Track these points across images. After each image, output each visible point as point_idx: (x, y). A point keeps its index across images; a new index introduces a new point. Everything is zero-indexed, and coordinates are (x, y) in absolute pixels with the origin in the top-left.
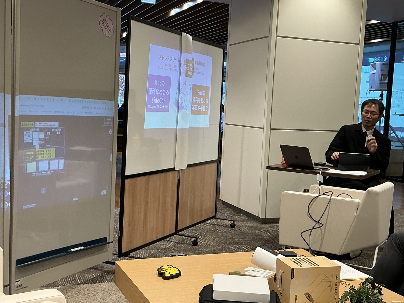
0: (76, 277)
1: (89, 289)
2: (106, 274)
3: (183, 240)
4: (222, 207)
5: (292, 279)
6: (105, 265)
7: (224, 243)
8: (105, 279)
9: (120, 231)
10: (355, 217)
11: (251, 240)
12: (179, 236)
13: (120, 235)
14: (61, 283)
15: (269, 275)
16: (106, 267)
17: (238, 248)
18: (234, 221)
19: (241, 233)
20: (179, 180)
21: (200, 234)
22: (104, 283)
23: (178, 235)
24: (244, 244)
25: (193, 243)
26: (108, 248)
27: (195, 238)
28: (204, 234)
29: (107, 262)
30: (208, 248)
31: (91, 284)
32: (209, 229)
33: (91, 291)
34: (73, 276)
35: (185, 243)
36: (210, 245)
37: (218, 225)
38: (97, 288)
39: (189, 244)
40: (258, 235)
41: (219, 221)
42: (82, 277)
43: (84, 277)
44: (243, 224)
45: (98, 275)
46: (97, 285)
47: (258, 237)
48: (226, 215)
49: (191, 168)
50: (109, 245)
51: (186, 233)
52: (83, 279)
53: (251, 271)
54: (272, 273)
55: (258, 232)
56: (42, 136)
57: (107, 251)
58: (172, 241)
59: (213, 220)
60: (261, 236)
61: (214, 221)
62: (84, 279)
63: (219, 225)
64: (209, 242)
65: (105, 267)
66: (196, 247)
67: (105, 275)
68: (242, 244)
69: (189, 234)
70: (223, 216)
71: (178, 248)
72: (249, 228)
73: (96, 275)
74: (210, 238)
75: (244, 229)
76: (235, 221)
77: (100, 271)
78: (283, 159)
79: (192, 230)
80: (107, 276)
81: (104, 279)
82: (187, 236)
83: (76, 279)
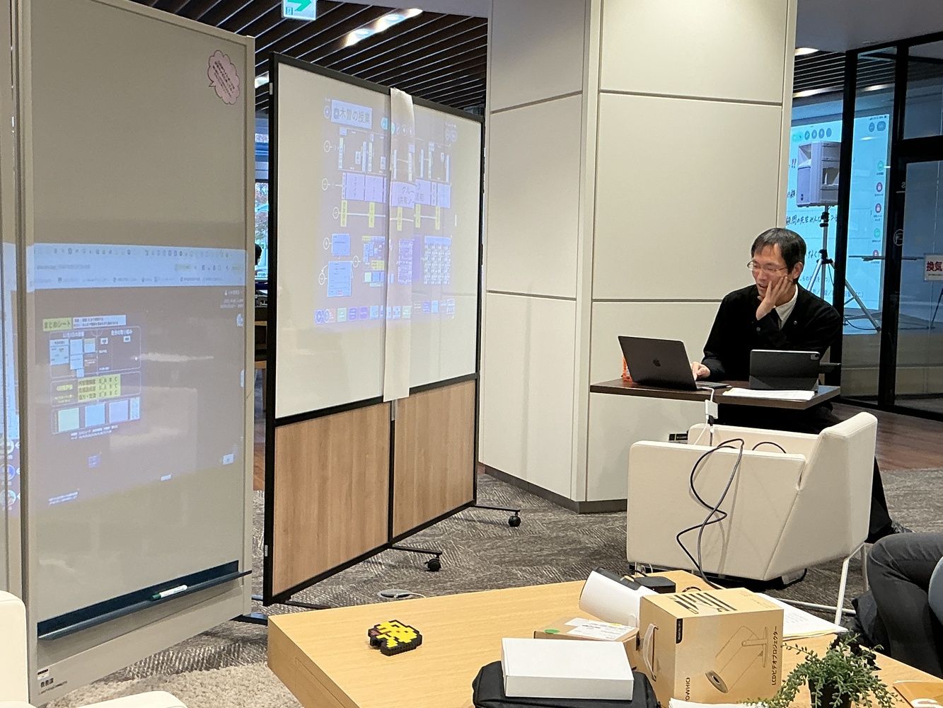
0: (171, 655)
1: (205, 683)
2: (239, 645)
3: (406, 558)
4: (486, 480)
5: (678, 641)
6: (235, 625)
7: (501, 563)
8: (238, 657)
9: (266, 546)
10: (797, 494)
11: (559, 553)
12: (395, 550)
13: (266, 555)
14: (137, 669)
15: (622, 634)
16: (237, 628)
17: (531, 573)
18: (517, 512)
19: (536, 537)
20: (392, 423)
21: (443, 545)
22: (236, 665)
23: (393, 548)
24: (544, 564)
25: (429, 566)
26: (242, 586)
27: (433, 553)
28: (451, 542)
29: (241, 618)
30: (463, 576)
31: (208, 669)
32: (462, 531)
33: (210, 687)
34: (164, 653)
35: (411, 567)
36: (469, 569)
37: (480, 522)
38: (222, 679)
39: (420, 569)
40: (574, 541)
41: (482, 511)
42: (184, 655)
43: (190, 655)
44: (536, 518)
45: (220, 648)
46: (223, 670)
47: (573, 546)
48: (496, 498)
49: (419, 396)
50: (243, 579)
51: (410, 544)
52: (187, 660)
53: (581, 628)
54: (630, 631)
55: (573, 535)
56: (91, 347)
57: (239, 593)
58: (380, 563)
59: (468, 512)
60: (580, 543)
61: (471, 513)
62: (189, 659)
63: (484, 523)
64: (465, 562)
65: (235, 629)
66: (437, 573)
67: (237, 649)
68: (539, 563)
69: (418, 544)
70: (490, 500)
71: (396, 578)
72: (550, 526)
73: (216, 649)
74: (465, 553)
75: (539, 528)
76: (519, 511)
77: (224, 639)
78: (625, 369)
79: (424, 535)
80: (241, 649)
81: (234, 656)
82: (414, 551)
83: (172, 659)
